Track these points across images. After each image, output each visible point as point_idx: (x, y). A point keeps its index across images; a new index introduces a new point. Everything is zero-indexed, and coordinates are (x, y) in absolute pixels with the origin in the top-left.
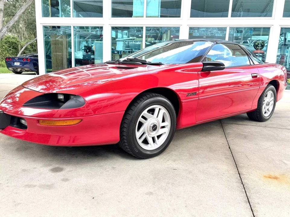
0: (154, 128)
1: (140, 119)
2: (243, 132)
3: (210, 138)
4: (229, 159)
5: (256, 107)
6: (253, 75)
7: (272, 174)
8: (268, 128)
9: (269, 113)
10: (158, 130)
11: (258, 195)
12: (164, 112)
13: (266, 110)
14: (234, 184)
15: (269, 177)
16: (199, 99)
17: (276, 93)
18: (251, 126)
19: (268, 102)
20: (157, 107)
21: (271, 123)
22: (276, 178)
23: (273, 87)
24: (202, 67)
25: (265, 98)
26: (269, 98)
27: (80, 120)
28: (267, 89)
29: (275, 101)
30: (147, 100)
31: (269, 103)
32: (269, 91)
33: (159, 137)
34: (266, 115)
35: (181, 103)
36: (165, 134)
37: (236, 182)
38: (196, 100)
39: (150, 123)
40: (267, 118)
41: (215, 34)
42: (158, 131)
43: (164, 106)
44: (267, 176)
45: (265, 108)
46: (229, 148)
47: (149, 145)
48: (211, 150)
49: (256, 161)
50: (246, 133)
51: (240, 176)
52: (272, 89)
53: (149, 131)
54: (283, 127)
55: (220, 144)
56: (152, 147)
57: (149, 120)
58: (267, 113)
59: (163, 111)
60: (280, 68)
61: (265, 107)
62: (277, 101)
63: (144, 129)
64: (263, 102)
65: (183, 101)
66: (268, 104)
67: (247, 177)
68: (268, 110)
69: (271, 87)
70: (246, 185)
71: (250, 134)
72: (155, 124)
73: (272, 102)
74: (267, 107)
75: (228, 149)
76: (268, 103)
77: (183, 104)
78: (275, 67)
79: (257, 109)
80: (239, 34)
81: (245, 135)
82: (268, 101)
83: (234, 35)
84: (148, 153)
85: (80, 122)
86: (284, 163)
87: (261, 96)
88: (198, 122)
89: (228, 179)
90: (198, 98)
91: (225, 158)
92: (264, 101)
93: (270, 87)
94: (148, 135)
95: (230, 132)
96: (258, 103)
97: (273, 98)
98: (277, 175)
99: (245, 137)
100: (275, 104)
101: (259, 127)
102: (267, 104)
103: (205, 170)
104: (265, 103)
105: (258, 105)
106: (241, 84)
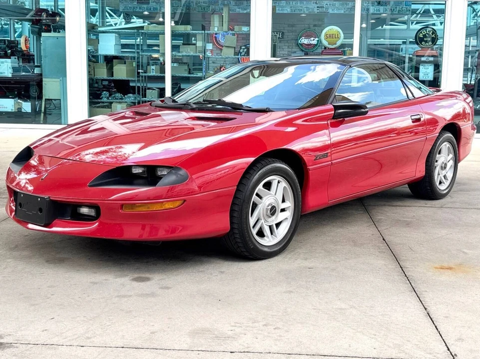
0: (273, 211)
1: (254, 197)
2: (404, 218)
3: (350, 228)
4: (384, 253)
5: (424, 174)
6: (413, 117)
7: (446, 265)
8: (446, 209)
9: (447, 183)
10: (278, 214)
11: (425, 285)
12: (285, 187)
13: (442, 177)
14: (396, 277)
15: (441, 268)
16: (332, 163)
17: (457, 146)
18: (417, 208)
19: (443, 163)
20: (274, 179)
21: (452, 200)
22: (450, 268)
23: (450, 135)
24: (333, 112)
25: (438, 156)
26: (444, 157)
27: (182, 201)
28: (439, 139)
29: (457, 160)
30: (262, 168)
31: (446, 164)
32: (444, 142)
33: (278, 225)
34: (443, 187)
35: (307, 170)
36: (287, 220)
37: (398, 276)
38: (328, 165)
39: (267, 204)
40: (445, 192)
41: (327, 8)
42: (277, 216)
43: (285, 176)
44: (438, 267)
45: (439, 174)
46: (384, 239)
47: (265, 238)
48: (355, 243)
49: (424, 253)
50: (409, 218)
51: (402, 270)
52: (448, 140)
53: (265, 215)
54: (470, 207)
55: (369, 235)
56: (270, 241)
57: (264, 199)
58: (444, 183)
59: (284, 184)
60: (463, 99)
61: (439, 172)
62: (459, 161)
63: (259, 213)
64: (434, 164)
65: (310, 168)
66: (444, 167)
67: (411, 269)
68: (445, 176)
69: (446, 135)
70: (411, 277)
71: (415, 220)
72: (273, 205)
73: (451, 163)
74: (444, 172)
75: (382, 241)
76: (443, 165)
77: (310, 172)
78: (455, 98)
79: (425, 176)
80: (382, 8)
81: (407, 221)
82: (443, 161)
83: (371, 11)
84: (266, 249)
85: (181, 205)
86: (464, 252)
87: (430, 152)
88: (332, 202)
89: (387, 273)
90: (330, 162)
91: (379, 252)
92: (437, 161)
93: (444, 137)
94: (264, 222)
95: (382, 219)
96: (426, 166)
97: (451, 156)
98: (452, 265)
99: (408, 224)
100: (457, 166)
101: (430, 208)
102: (442, 167)
103: (353, 267)
104: (438, 164)
105: (426, 169)
106: (396, 132)
